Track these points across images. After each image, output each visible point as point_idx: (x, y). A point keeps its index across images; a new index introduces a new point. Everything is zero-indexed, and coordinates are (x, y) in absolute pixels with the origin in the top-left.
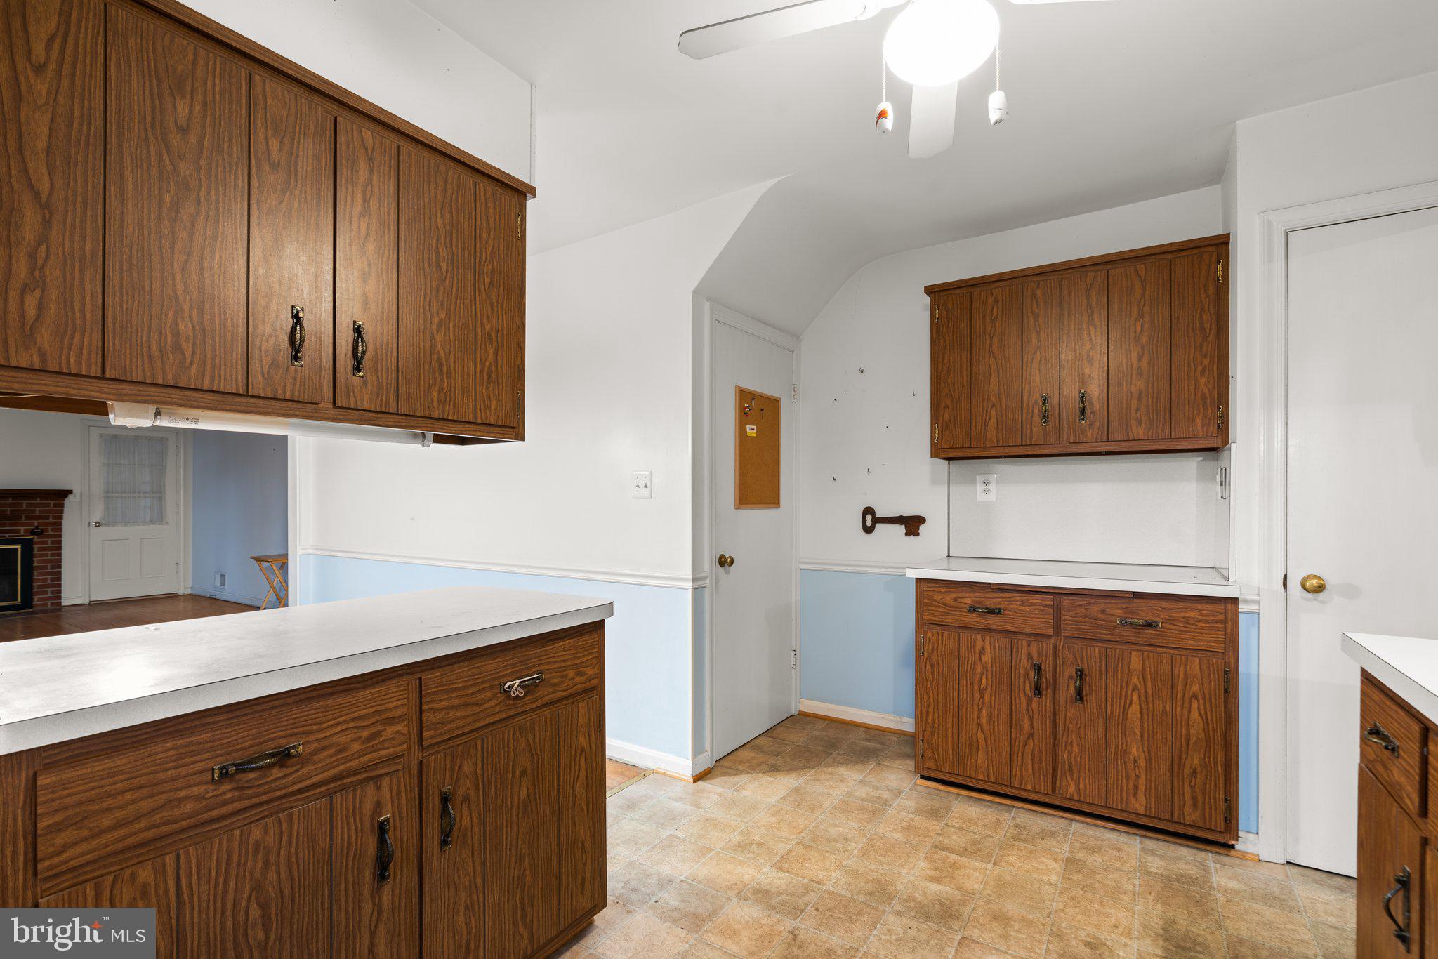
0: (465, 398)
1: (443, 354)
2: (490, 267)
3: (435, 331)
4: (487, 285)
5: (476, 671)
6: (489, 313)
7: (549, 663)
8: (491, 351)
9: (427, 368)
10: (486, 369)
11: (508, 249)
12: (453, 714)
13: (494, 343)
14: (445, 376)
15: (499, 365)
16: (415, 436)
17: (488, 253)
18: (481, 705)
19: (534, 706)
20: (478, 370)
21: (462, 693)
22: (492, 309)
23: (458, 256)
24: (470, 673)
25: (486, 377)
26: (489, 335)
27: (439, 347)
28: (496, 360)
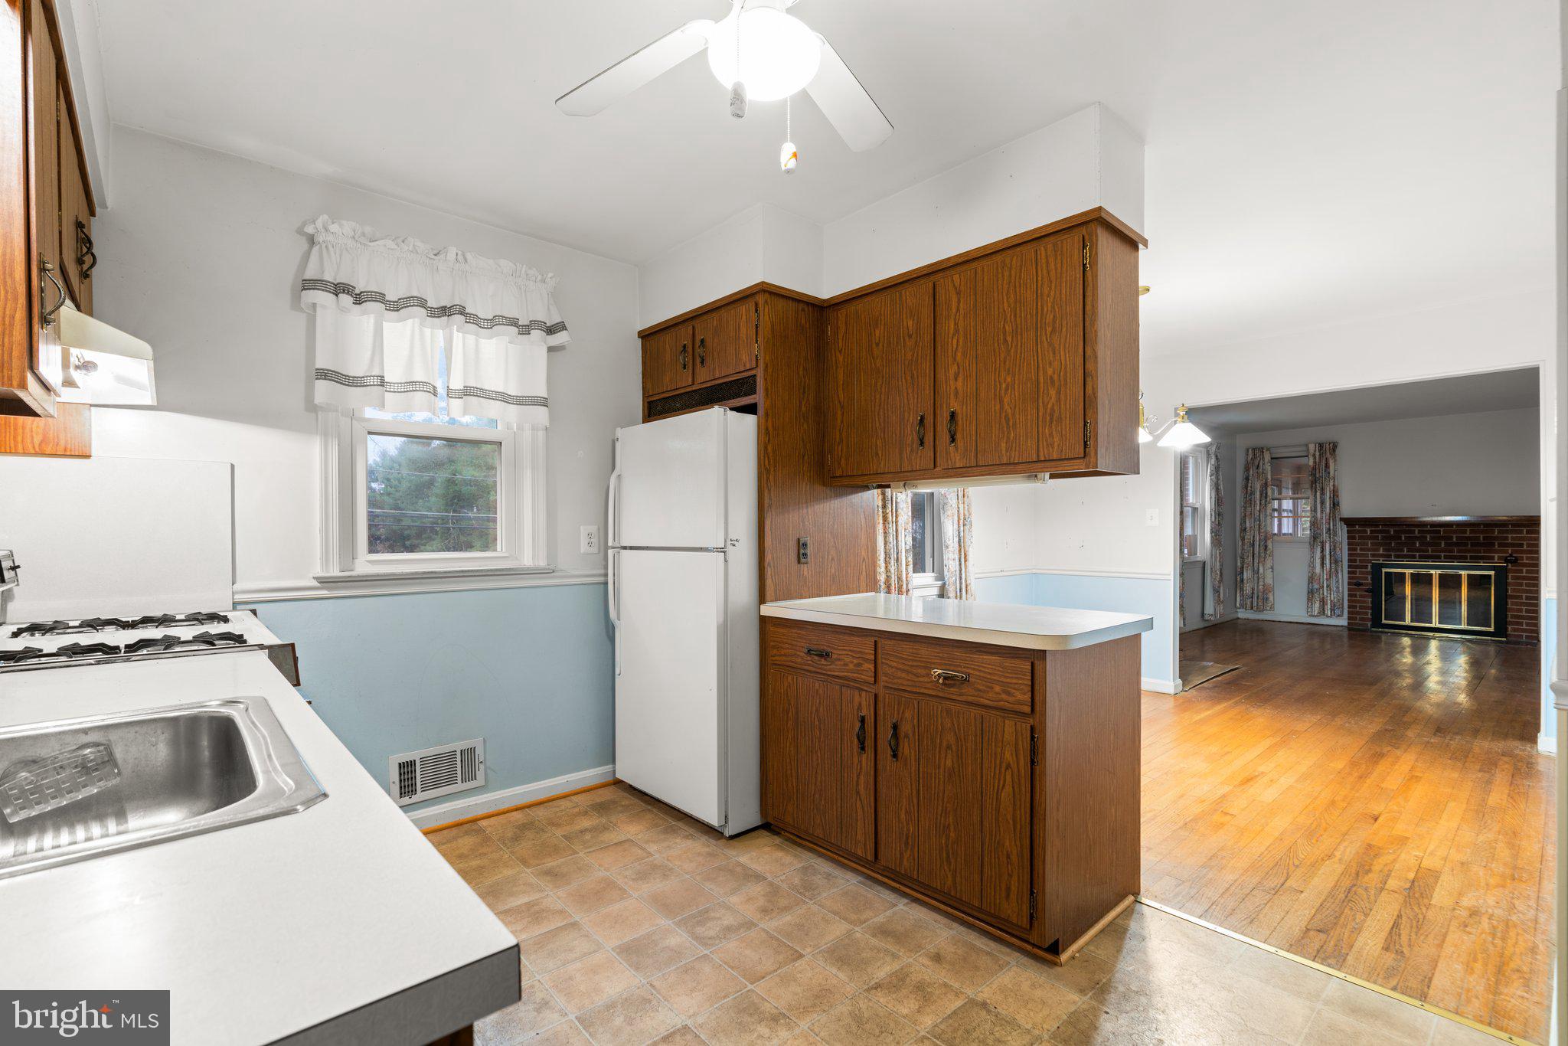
0: (1029, 442)
1: (1009, 411)
2: (1052, 317)
3: (1003, 395)
4: (1048, 333)
5: (915, 651)
6: (1051, 358)
7: (974, 669)
8: (1053, 392)
9: (997, 426)
10: (1049, 410)
11: (1070, 288)
12: (899, 674)
13: (1057, 384)
14: (1011, 429)
15: (1062, 403)
16: (1029, 476)
17: (1050, 305)
18: (918, 677)
19: (958, 698)
20: (1041, 414)
21: (906, 662)
22: (1054, 353)
23: (1021, 324)
24: (911, 650)
25: (1048, 418)
26: (1051, 378)
27: (1006, 407)
28: (1059, 400)
